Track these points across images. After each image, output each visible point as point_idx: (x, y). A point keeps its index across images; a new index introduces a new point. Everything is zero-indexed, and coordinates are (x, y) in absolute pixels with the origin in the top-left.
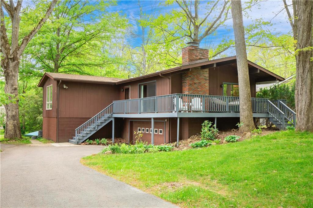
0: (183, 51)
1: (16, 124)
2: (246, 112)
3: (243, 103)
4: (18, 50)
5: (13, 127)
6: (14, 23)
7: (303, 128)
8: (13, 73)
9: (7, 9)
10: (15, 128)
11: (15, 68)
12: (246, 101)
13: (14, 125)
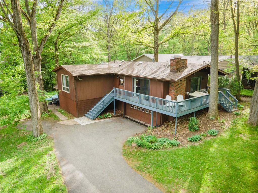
0: (172, 61)
1: (45, 104)
2: (214, 107)
3: (213, 101)
4: (39, 49)
5: (43, 106)
6: (32, 27)
7: (255, 123)
8: (38, 67)
9: (24, 15)
10: (44, 107)
11: (39, 64)
12: (215, 100)
13: (43, 105)
